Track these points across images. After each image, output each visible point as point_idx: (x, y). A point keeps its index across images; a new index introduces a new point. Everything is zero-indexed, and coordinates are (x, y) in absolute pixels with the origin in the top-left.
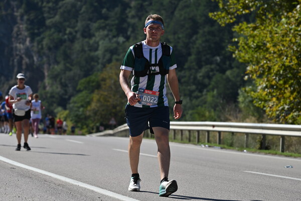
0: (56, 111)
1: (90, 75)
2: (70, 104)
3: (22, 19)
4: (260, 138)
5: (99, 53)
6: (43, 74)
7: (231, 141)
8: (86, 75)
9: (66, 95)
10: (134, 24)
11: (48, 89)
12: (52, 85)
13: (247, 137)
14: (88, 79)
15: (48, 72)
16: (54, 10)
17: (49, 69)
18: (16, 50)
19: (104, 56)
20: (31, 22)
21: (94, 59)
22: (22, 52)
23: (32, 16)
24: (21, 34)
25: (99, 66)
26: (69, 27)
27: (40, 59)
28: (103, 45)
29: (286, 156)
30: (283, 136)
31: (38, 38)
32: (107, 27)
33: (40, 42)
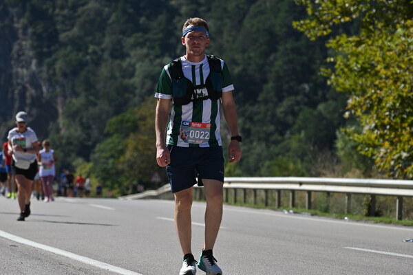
0: (74, 163)
1: (123, 112)
2: (94, 153)
3: (25, 33)
4: (367, 200)
5: (136, 80)
6: (57, 111)
7: (326, 205)
11: (63, 132)
12: (68, 127)
13: (349, 199)
14: (120, 117)
15: (62, 108)
16: (71, 20)
17: (64, 105)
18: (17, 77)
19: (143, 84)
20: (38, 36)
22: (26, 80)
23: (39, 28)
24: (23, 54)
25: (137, 99)
26: (92, 43)
27: (50, 90)
28: (141, 68)
29: (405, 225)
30: (400, 198)
31: (48, 60)
32: (148, 44)
33: (51, 65)
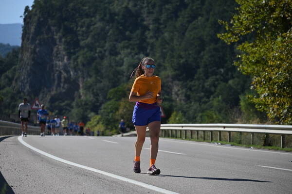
0: (89, 116)
1: (117, 86)
2: (101, 109)
3: (60, 41)
4: (264, 137)
5: (124, 67)
6: (79, 85)
7: (239, 140)
8: (114, 86)
9: (98, 103)
10: (153, 43)
11: (83, 97)
12: (86, 95)
13: (253, 136)
14: (116, 89)
15: (82, 84)
16: (86, 34)
17: (83, 82)
18: (56, 67)
19: (128, 70)
20: (68, 43)
21: (121, 73)
22: (61, 68)
23: (69, 38)
24: (60, 53)
25: (125, 78)
26: (99, 47)
27: (75, 74)
28: (127, 61)
29: (287, 151)
30: (283, 135)
31: (73, 57)
32: (131, 47)
33: (75, 59)
